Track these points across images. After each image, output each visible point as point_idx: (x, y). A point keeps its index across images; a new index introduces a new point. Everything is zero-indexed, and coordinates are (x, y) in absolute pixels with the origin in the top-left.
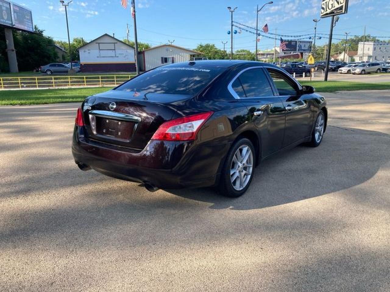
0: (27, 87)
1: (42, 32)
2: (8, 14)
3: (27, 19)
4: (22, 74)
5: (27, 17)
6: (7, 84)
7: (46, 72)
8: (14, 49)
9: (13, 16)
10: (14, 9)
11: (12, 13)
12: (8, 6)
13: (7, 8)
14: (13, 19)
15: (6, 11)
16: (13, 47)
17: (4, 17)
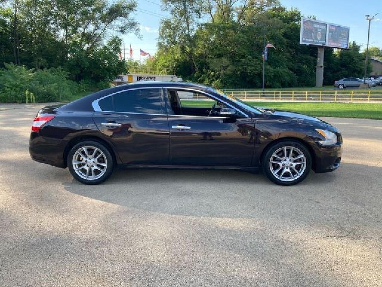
0: (314, 100)
1: (359, 47)
2: (322, 34)
3: (344, 37)
4: (326, 87)
5: (343, 35)
6: (299, 97)
7: (338, 87)
8: (322, 65)
9: (327, 35)
10: (330, 29)
11: (327, 33)
12: (324, 27)
13: (322, 29)
14: (327, 38)
15: (321, 32)
16: (322, 64)
17: (318, 37)
